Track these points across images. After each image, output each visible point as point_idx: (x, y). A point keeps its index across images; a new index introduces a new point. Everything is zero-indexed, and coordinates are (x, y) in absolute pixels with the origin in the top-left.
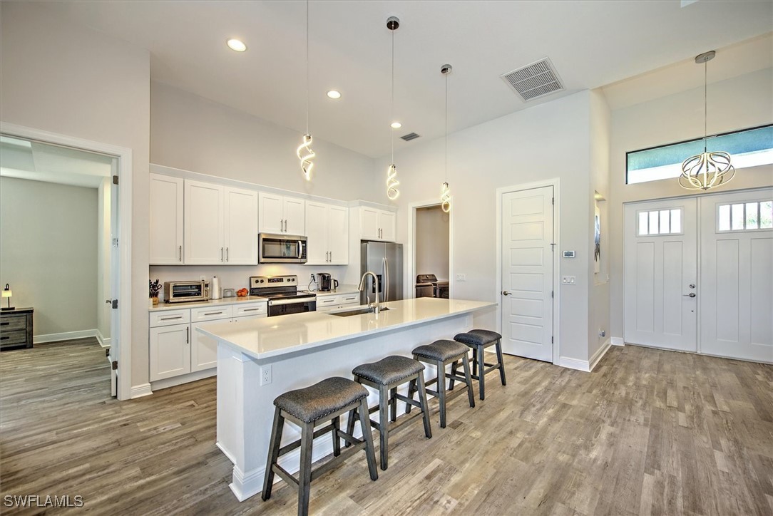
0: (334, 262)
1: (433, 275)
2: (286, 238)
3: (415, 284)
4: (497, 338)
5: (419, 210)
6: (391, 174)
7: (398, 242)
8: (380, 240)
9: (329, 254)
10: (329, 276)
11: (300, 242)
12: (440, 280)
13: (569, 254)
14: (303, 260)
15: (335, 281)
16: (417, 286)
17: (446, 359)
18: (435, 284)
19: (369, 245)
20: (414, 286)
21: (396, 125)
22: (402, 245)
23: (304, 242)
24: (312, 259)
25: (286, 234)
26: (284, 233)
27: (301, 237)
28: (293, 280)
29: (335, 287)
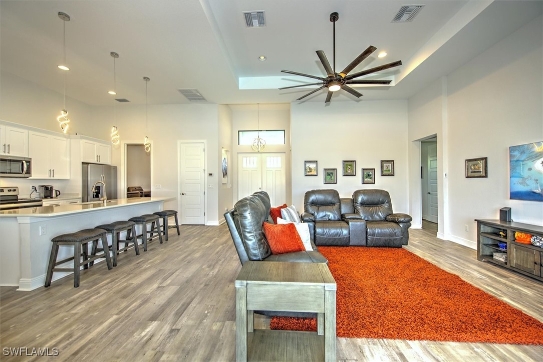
0: (56, 177)
1: (140, 187)
2: (10, 158)
3: (126, 192)
4: (174, 213)
5: (128, 145)
6: (113, 132)
7: (113, 164)
8: (98, 163)
9: (52, 172)
10: (52, 188)
11: (24, 162)
12: (145, 190)
13: (211, 175)
14: (27, 175)
15: (56, 191)
16: (128, 194)
17: (147, 221)
18: (141, 193)
19: (89, 166)
20: (126, 194)
21: (112, 93)
22: (116, 167)
23: (29, 162)
24: (34, 175)
25: (9, 155)
26: (7, 154)
27: (25, 158)
28: (15, 190)
29: (57, 196)
